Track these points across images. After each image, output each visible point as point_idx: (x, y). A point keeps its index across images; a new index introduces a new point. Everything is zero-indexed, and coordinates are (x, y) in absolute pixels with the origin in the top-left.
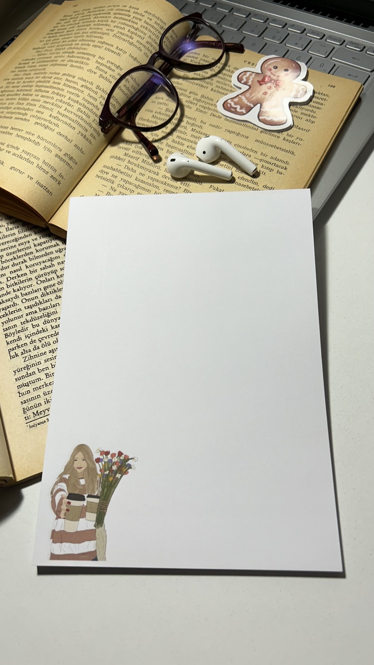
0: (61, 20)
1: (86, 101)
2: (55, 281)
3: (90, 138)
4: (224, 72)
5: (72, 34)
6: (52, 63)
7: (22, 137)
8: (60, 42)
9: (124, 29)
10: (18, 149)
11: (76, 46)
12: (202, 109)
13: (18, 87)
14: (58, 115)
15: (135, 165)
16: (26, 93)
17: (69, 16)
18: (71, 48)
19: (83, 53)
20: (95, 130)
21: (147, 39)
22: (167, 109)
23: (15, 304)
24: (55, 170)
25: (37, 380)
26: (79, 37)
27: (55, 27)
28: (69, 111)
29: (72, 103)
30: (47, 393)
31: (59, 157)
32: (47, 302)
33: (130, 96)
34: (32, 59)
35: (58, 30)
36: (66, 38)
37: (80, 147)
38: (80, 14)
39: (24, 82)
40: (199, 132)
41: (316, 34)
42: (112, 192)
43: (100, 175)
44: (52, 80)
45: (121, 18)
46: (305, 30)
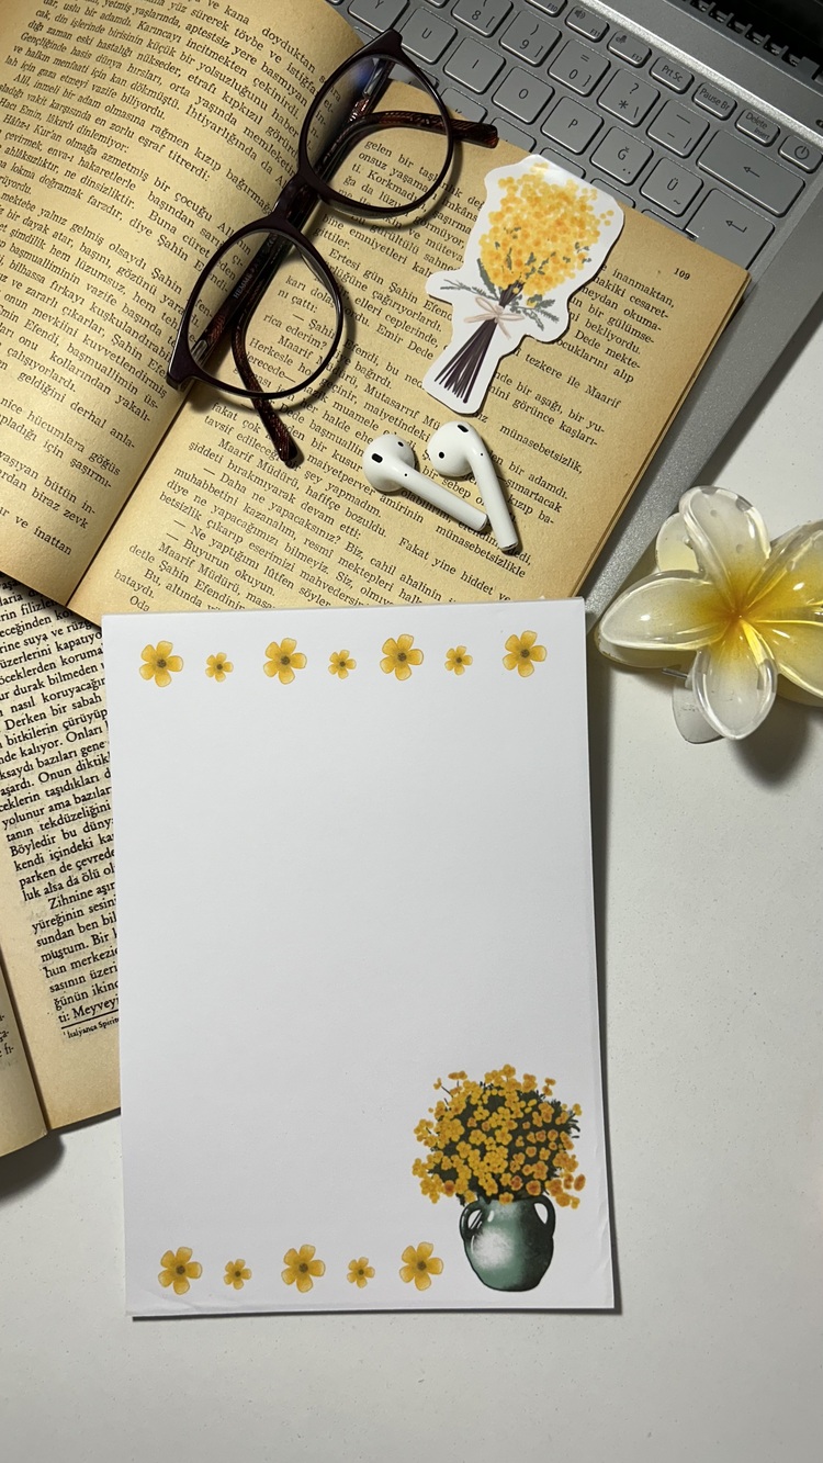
1: (131, 313)
3: (145, 406)
5: (86, 69)
6: (43, 171)
8: (58, 88)
9: (212, 88)
12: (391, 327)
15: (244, 474)
18: (87, 131)
19: (117, 161)
20: (154, 385)
21: (268, 122)
22: (313, 322)
24: (73, 498)
26: (105, 91)
28: (93, 345)
29: (99, 321)
31: (80, 465)
36: (72, 80)
37: (124, 432)
40: (382, 397)
41: (673, 75)
42: (195, 539)
43: (170, 493)
44: (50, 241)
45: (205, 49)
46: (649, 56)
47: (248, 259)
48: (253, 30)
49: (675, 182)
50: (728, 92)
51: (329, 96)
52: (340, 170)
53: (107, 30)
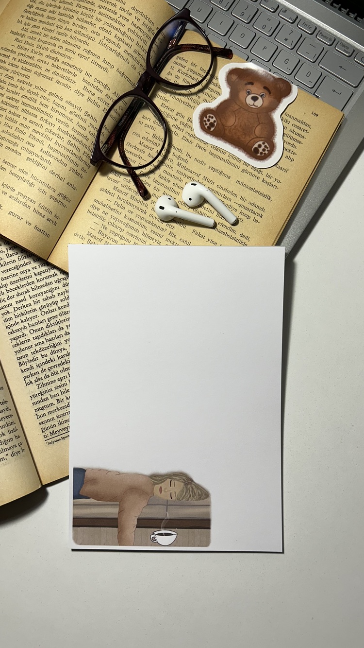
1: (75, 131)
2: (58, 312)
3: (81, 172)
4: (211, 86)
5: (53, 24)
6: (35, 69)
7: (16, 176)
8: (41, 33)
9: (110, 33)
10: (13, 189)
12: (188, 137)
14: (49, 150)
15: (124, 201)
16: (12, 110)
18: (54, 51)
19: (69, 64)
20: (86, 163)
21: (135, 47)
22: (154, 135)
23: (24, 335)
24: (51, 213)
25: (51, 405)
26: (62, 34)
28: (59, 145)
29: (62, 134)
30: (60, 416)
31: (53, 198)
32: (52, 333)
34: (12, 51)
36: (46, 29)
37: (72, 183)
39: (8, 90)
40: (184, 168)
41: (307, 26)
42: (103, 230)
43: (92, 210)
44: (39, 100)
45: (107, 16)
46: (296, 19)
47: (125, 107)
48: (127, 7)
49: (309, 73)
50: (332, 34)
51: (160, 36)
52: (165, 69)
53: (62, 8)
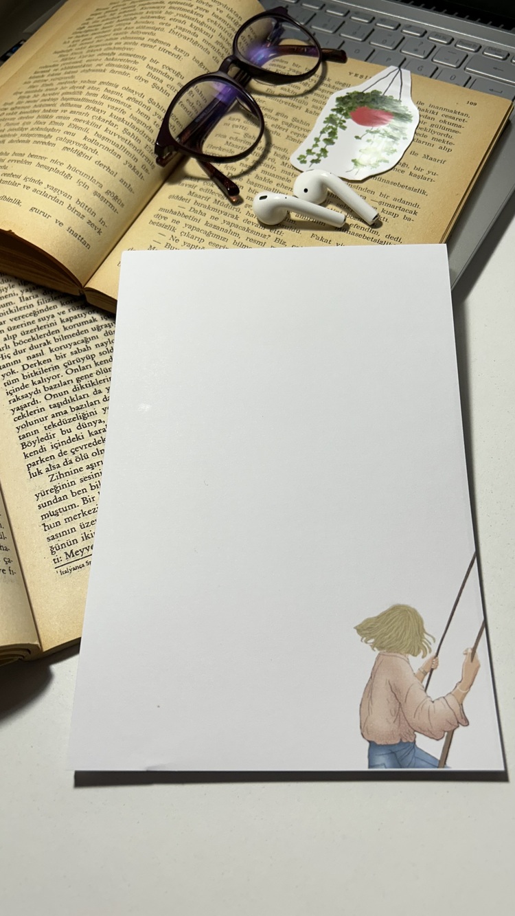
0: (92, 15)
1: (135, 119)
2: (93, 370)
3: (141, 171)
5: (110, 31)
6: (83, 69)
7: (46, 167)
8: (93, 42)
9: (184, 22)
10: (40, 183)
11: (117, 46)
12: (295, 137)
13: (35, 101)
14: (96, 138)
15: (205, 207)
16: (47, 108)
17: (104, 9)
18: (111, 49)
19: (128, 55)
20: (147, 159)
21: (216, 38)
22: (246, 135)
23: (34, 402)
24: (94, 214)
25: (70, 507)
26: (121, 34)
27: (85, 24)
28: (111, 133)
29: (115, 121)
30: (86, 525)
31: (99, 196)
32: (81, 398)
33: (195, 115)
34: (54, 66)
35: (89, 27)
36: (101, 37)
37: (128, 182)
38: (120, 5)
39: (44, 95)
40: (292, 168)
41: (441, 37)
43: (155, 220)
44: (85, 91)
45: (179, 9)
46: (426, 32)
49: (454, 77)
53: (123, 16)
